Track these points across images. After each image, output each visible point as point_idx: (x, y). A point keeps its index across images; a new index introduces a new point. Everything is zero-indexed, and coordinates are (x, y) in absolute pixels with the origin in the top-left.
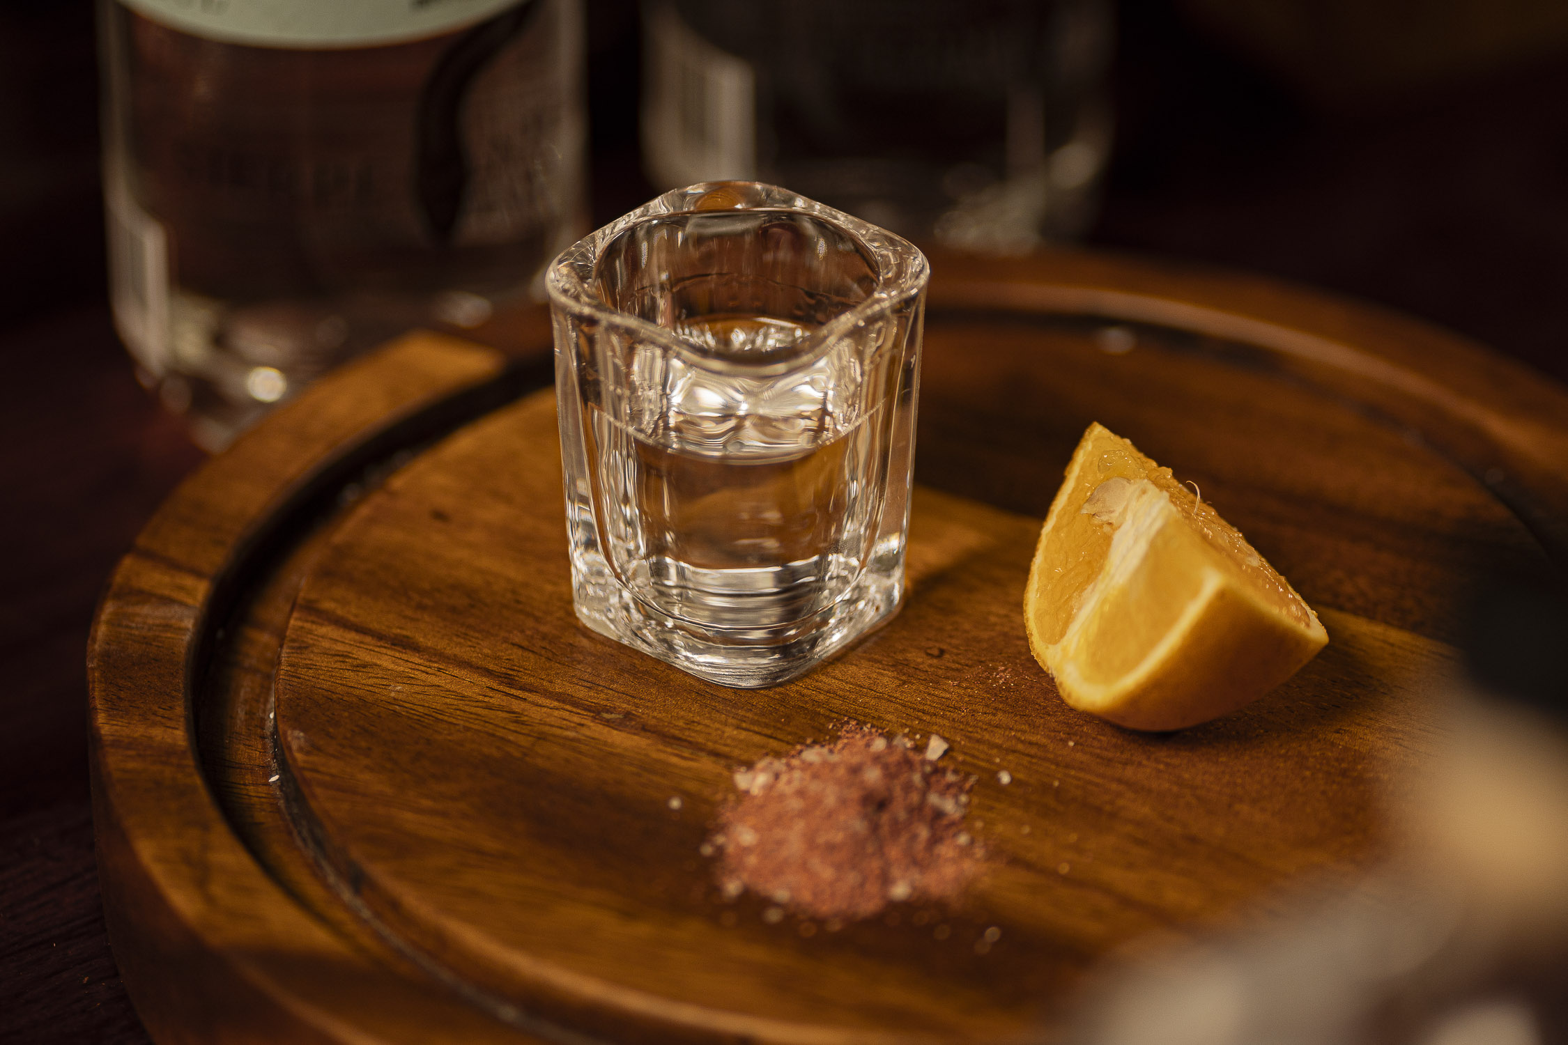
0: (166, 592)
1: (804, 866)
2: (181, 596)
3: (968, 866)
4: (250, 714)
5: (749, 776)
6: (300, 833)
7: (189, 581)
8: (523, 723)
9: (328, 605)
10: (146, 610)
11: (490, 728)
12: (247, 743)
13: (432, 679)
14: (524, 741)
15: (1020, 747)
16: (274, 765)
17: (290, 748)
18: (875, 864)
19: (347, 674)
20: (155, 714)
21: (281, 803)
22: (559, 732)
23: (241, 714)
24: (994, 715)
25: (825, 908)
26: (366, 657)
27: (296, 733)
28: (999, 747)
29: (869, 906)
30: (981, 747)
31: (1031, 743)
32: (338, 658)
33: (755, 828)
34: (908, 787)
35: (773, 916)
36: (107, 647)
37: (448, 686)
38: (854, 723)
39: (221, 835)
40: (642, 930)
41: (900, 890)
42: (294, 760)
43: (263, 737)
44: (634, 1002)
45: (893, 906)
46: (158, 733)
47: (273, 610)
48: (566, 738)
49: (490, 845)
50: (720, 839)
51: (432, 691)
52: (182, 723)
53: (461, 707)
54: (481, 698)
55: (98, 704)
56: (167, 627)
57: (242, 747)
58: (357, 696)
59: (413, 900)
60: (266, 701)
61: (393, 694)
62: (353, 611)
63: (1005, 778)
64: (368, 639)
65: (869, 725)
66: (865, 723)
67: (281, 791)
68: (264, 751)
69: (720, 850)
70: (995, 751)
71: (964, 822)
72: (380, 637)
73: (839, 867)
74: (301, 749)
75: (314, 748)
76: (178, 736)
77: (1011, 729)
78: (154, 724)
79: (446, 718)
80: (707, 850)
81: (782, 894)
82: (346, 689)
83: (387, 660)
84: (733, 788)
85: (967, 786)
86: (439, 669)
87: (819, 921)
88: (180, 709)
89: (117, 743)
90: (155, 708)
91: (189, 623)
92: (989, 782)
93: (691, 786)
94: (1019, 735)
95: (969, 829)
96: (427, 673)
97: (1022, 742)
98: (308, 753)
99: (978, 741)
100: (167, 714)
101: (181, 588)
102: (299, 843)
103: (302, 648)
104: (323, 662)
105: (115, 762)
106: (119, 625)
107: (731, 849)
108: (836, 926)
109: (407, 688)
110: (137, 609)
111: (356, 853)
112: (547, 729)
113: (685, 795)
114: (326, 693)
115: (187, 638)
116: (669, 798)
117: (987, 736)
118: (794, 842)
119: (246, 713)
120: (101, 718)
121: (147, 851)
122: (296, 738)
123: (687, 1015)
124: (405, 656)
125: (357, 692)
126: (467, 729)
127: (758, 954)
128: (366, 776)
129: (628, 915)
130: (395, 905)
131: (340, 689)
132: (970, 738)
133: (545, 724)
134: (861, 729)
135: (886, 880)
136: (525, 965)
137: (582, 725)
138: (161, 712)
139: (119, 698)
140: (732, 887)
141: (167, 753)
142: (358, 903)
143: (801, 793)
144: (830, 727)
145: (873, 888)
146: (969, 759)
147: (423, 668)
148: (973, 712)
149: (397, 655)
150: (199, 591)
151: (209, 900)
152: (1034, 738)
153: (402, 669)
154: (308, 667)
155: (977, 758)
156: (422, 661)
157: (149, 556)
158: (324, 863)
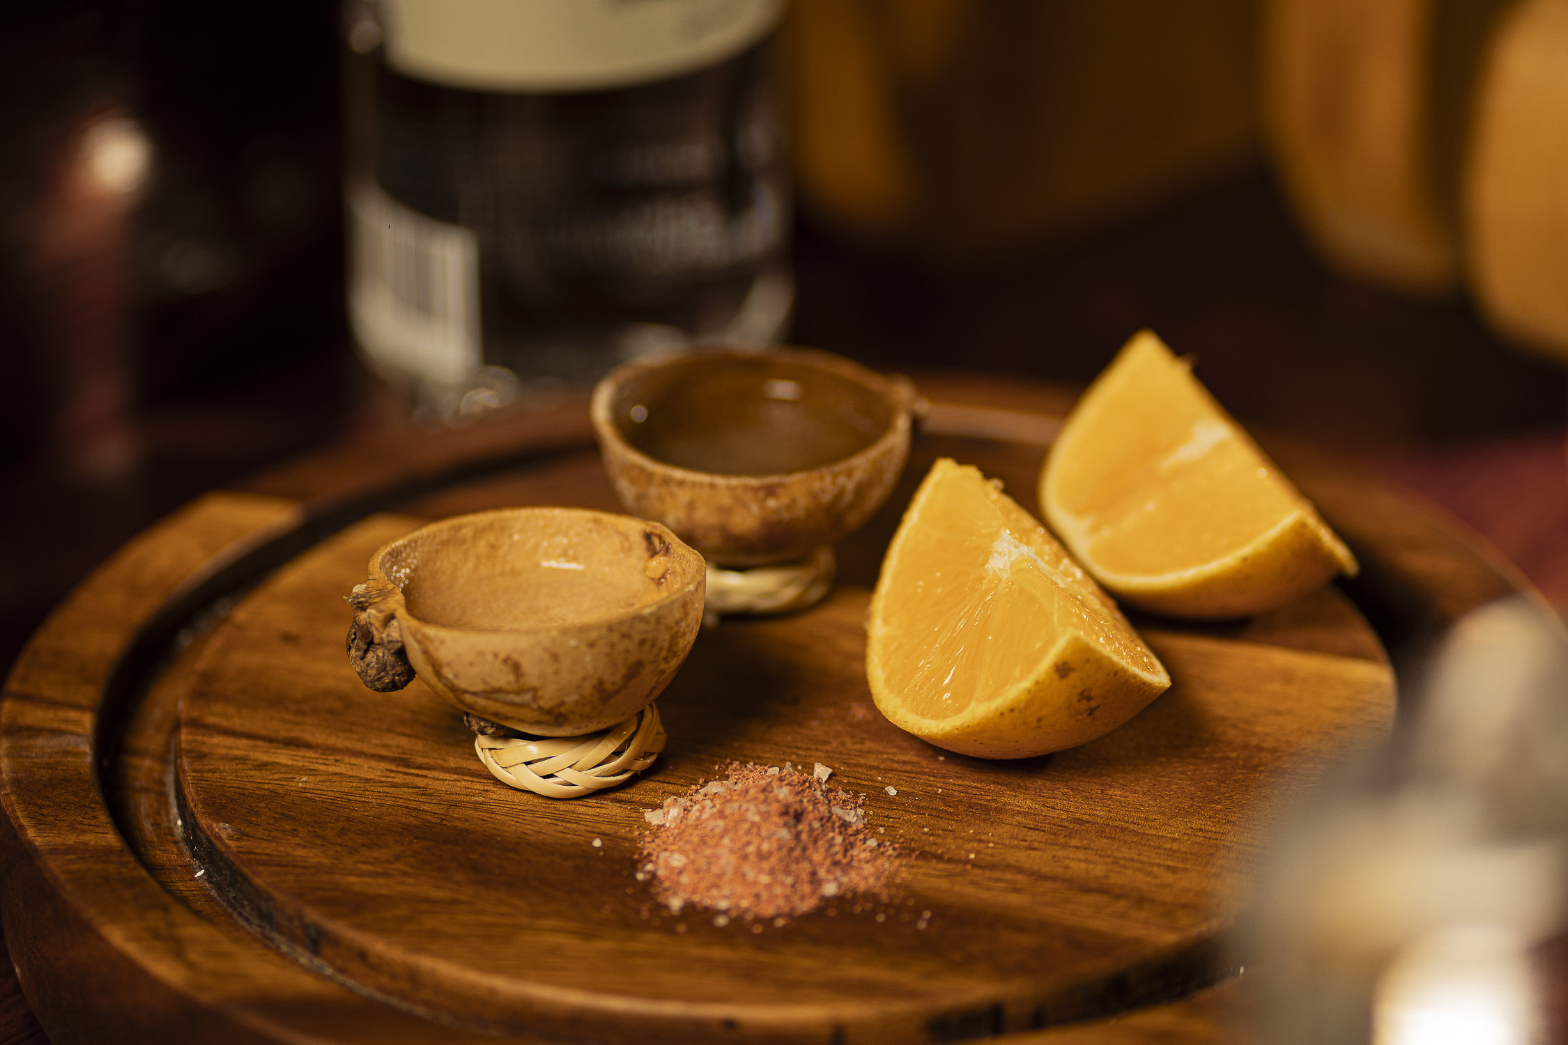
0: (55, 725)
1: (739, 874)
2: (70, 727)
3: (885, 864)
4: (157, 825)
5: (659, 812)
6: (240, 914)
7: (73, 715)
8: (431, 795)
9: (211, 720)
10: (40, 741)
11: (401, 802)
12: (162, 848)
13: (331, 769)
14: (439, 810)
15: (895, 766)
16: (195, 863)
17: (219, 838)
18: (806, 866)
19: (252, 773)
20: (81, 823)
21: (213, 893)
22: (466, 798)
23: (147, 826)
24: (862, 743)
25: (768, 910)
26: (266, 758)
27: (222, 825)
28: (877, 768)
29: (807, 905)
30: (860, 770)
31: (904, 762)
32: (237, 761)
33: (682, 852)
34: (815, 802)
35: (721, 921)
36: (15, 775)
37: (350, 773)
38: (738, 763)
39: (178, 913)
40: (605, 945)
41: (830, 889)
42: (227, 847)
43: (176, 843)
45: (827, 901)
46: (90, 839)
47: (149, 739)
48: (475, 803)
49: (437, 894)
50: (650, 867)
51: (336, 778)
52: (109, 828)
53: (368, 788)
54: (384, 779)
55: (24, 822)
56: (66, 753)
57: (158, 852)
58: (268, 790)
59: (379, 947)
60: (168, 814)
61: (300, 785)
62: (236, 723)
63: (892, 791)
64: (260, 743)
65: (752, 763)
66: (748, 763)
67: (210, 882)
68: (181, 853)
69: (653, 875)
70: (874, 772)
71: (870, 828)
72: (271, 740)
73: (772, 872)
74: (230, 837)
75: (243, 835)
76: (111, 839)
77: (882, 753)
78: (84, 832)
79: (357, 798)
80: (640, 876)
81: (723, 904)
82: (255, 785)
83: (283, 757)
84: (648, 826)
85: (860, 801)
86: (336, 761)
87: (768, 922)
88: (103, 818)
89: (54, 851)
90: (80, 819)
91: (86, 748)
92: (877, 797)
93: (605, 828)
94: (891, 757)
95: (875, 834)
96: (326, 765)
97: (897, 762)
98: (238, 840)
99: (855, 765)
100: (93, 822)
101: (67, 721)
102: (242, 922)
103: (200, 756)
104: (227, 766)
105: (54, 867)
106: (20, 756)
107: (661, 873)
108: (780, 923)
109: (311, 778)
110: (32, 742)
111: (313, 915)
112: (455, 797)
113: (602, 835)
114: (237, 790)
115: (89, 759)
116: (593, 839)
117: (862, 761)
118: (726, 859)
119: (152, 825)
120: (31, 833)
122: (222, 829)
123: (671, 1009)
124: (301, 754)
125: (267, 786)
126: (382, 805)
127: (718, 953)
128: (300, 852)
129: (586, 936)
130: (362, 955)
131: (249, 786)
132: (848, 765)
133: (451, 793)
134: (746, 767)
135: (815, 880)
136: (505, 986)
137: (487, 791)
138: (87, 821)
139: (42, 815)
140: (676, 903)
141: (105, 853)
142: (318, 962)
143: (721, 815)
144: (717, 768)
145: (806, 888)
146: (852, 780)
147: (321, 761)
148: (843, 744)
149: (292, 753)
150: (87, 721)
151: (191, 966)
152: (906, 758)
153: (301, 764)
154: (213, 771)
155: (859, 779)
156: (316, 756)
157: (25, 698)
158: (275, 935)
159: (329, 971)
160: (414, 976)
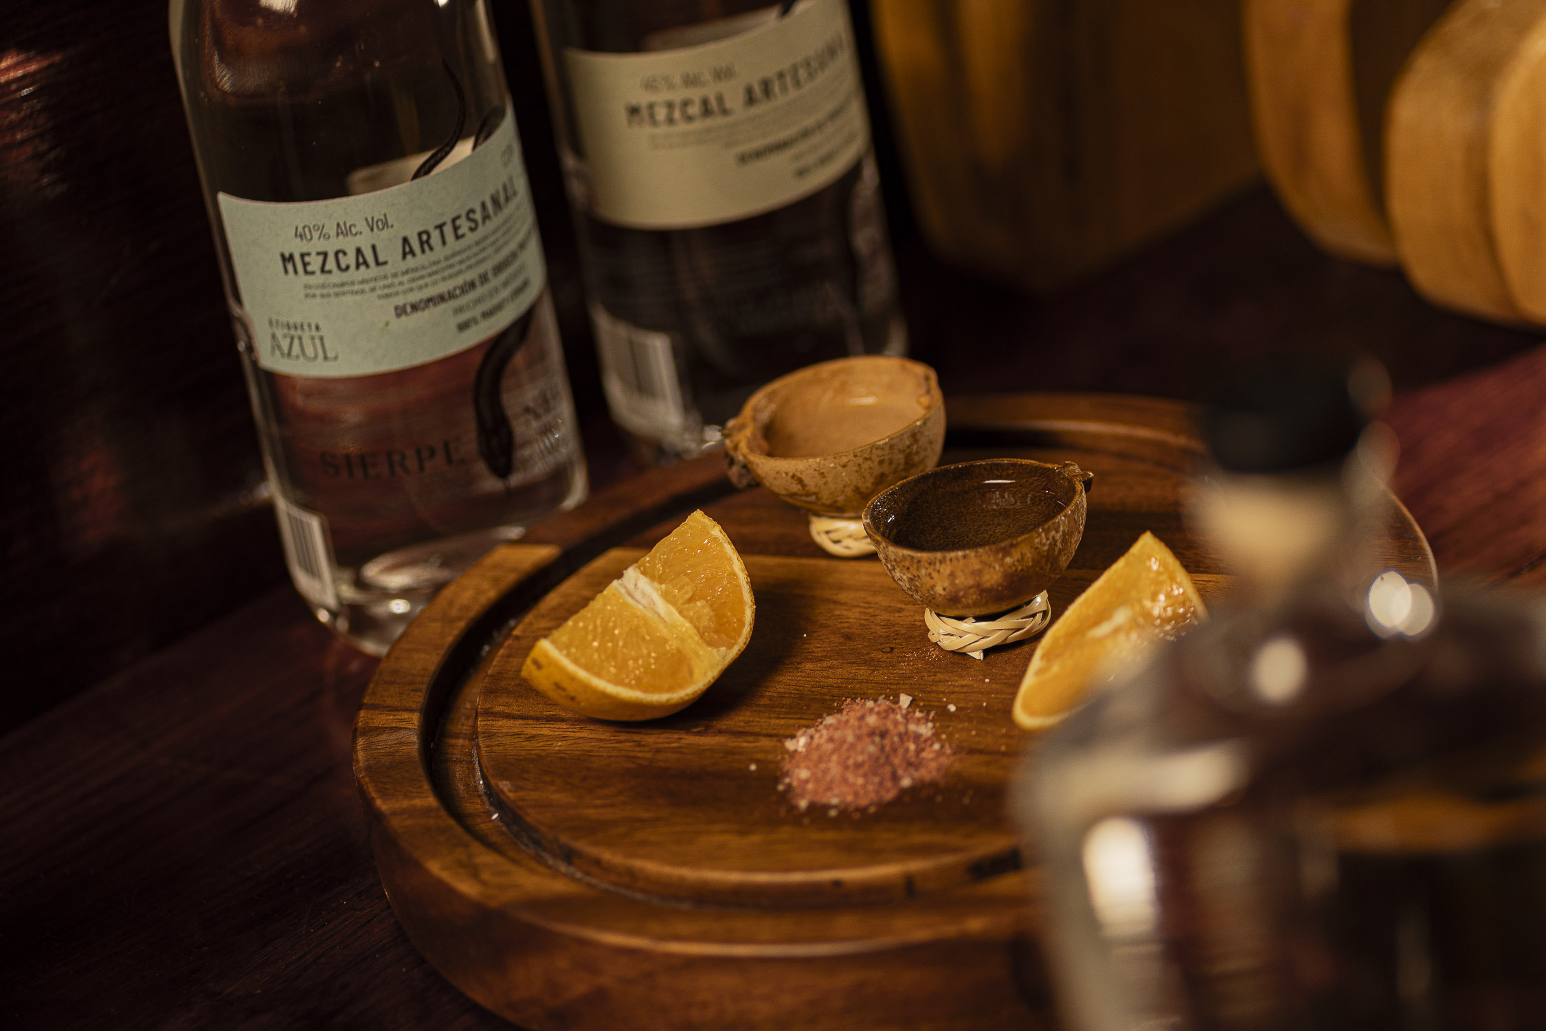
0: (394, 725)
1: (844, 780)
2: (403, 725)
3: (944, 761)
4: (467, 785)
5: (794, 741)
6: (522, 842)
7: (406, 715)
8: (644, 746)
9: (498, 709)
10: (384, 737)
11: (624, 753)
12: (471, 801)
13: (578, 735)
14: (648, 755)
15: (956, 689)
16: (492, 809)
17: (502, 792)
18: (888, 769)
19: (524, 743)
20: (412, 792)
21: (504, 829)
22: (667, 745)
23: (461, 787)
24: (935, 676)
25: (864, 802)
26: (534, 732)
27: (504, 782)
28: (944, 692)
29: (889, 796)
30: (933, 695)
31: (962, 686)
32: (515, 736)
33: (808, 768)
34: (896, 723)
35: (833, 813)
36: (367, 763)
37: (590, 736)
38: (850, 699)
39: (476, 847)
40: (755, 838)
41: (906, 782)
42: (508, 797)
43: (480, 796)
44: (762, 878)
45: (904, 792)
46: (418, 802)
47: (461, 725)
48: (674, 748)
49: (646, 815)
50: (787, 780)
51: (581, 741)
52: (430, 793)
53: (602, 745)
54: (612, 738)
55: (374, 795)
56: (401, 744)
57: (468, 804)
58: (535, 754)
59: (607, 855)
60: (474, 776)
61: (557, 748)
62: (515, 709)
63: (952, 708)
64: (530, 722)
65: (859, 699)
66: (857, 698)
67: (502, 822)
68: (483, 804)
69: (789, 786)
70: (941, 695)
71: (936, 736)
72: (537, 719)
73: (865, 776)
74: (510, 791)
75: (520, 788)
76: (431, 801)
77: (948, 681)
78: (413, 798)
79: (594, 754)
80: (781, 788)
81: (835, 801)
82: (526, 752)
83: (546, 730)
84: (787, 751)
85: (931, 717)
86: (581, 728)
87: (863, 810)
88: (426, 786)
89: (394, 813)
90: (410, 789)
91: (415, 739)
92: (943, 713)
93: (760, 756)
94: (954, 683)
95: (939, 740)
96: (574, 732)
97: (957, 686)
98: (515, 792)
99: (929, 692)
100: (419, 790)
101: (402, 721)
102: (523, 847)
103: (490, 736)
104: (507, 741)
105: (396, 823)
106: (371, 750)
107: (795, 783)
108: (872, 810)
109: (564, 743)
110: (379, 738)
111: (564, 839)
112: (659, 746)
113: (757, 761)
114: (515, 757)
115: (416, 746)
116: (748, 767)
117: (934, 688)
118: (835, 769)
119: (464, 786)
120: (379, 802)
121: (435, 867)
122: (505, 786)
123: (796, 877)
124: (557, 726)
125: (534, 752)
126: (610, 757)
127: (830, 835)
128: (555, 796)
129: (743, 833)
130: (597, 862)
131: (522, 753)
132: (924, 692)
133: (657, 743)
134: (855, 701)
135: (895, 778)
136: (690, 874)
137: (680, 739)
138: (415, 790)
139: (386, 789)
140: (803, 804)
141: (427, 811)
142: (572, 870)
143: (831, 740)
144: (836, 705)
145: (889, 784)
146: (927, 703)
147: (571, 730)
148: (922, 677)
149: (552, 726)
150: (415, 718)
151: (483, 883)
152: (964, 683)
153: (557, 733)
154: (498, 745)
155: (931, 701)
156: (568, 726)
157: (374, 707)
158: (544, 854)
159: (579, 875)
160: (631, 873)
